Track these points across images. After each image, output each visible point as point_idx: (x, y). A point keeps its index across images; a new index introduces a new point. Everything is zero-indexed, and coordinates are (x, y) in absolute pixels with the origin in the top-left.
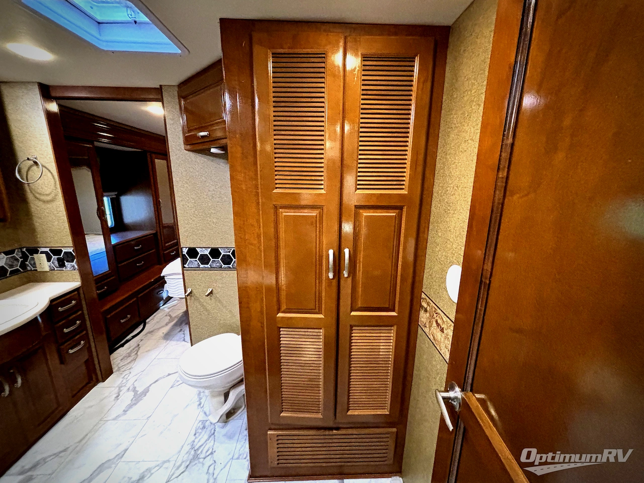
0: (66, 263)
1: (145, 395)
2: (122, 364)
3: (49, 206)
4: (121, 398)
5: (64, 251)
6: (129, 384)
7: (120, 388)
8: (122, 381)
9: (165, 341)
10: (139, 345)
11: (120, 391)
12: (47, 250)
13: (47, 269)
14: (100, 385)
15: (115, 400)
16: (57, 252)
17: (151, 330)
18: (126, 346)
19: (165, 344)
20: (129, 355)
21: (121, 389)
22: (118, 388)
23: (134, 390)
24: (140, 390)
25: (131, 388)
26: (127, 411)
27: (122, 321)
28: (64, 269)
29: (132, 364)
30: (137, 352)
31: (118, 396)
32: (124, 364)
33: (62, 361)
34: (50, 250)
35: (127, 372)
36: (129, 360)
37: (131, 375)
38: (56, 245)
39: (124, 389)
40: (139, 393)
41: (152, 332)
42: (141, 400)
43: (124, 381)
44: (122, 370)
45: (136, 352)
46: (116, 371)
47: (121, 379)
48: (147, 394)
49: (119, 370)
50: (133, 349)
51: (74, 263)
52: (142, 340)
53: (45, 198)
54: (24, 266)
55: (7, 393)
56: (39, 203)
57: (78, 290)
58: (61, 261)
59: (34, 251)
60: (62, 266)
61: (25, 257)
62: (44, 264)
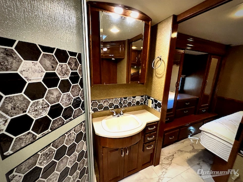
0: (158, 107)
3: (159, 80)
5: (158, 102)
10: (173, 155)
12: (153, 99)
13: (151, 107)
14: (153, 166)
16: (156, 101)
17: (181, 149)
20: (168, 159)
27: (170, 138)
28: (156, 110)
29: (168, 166)
30: (172, 160)
32: (164, 163)
33: (143, 150)
35: (164, 170)
36: (168, 162)
38: (156, 98)
43: (162, 176)
46: (160, 164)
47: (161, 173)
51: (160, 109)
52: (176, 153)
53: (159, 76)
54: (145, 102)
55: (123, 155)
56: (156, 78)
57: (158, 122)
58: (156, 105)
59: (149, 98)
60: (156, 108)
61: (146, 99)
62: (150, 105)
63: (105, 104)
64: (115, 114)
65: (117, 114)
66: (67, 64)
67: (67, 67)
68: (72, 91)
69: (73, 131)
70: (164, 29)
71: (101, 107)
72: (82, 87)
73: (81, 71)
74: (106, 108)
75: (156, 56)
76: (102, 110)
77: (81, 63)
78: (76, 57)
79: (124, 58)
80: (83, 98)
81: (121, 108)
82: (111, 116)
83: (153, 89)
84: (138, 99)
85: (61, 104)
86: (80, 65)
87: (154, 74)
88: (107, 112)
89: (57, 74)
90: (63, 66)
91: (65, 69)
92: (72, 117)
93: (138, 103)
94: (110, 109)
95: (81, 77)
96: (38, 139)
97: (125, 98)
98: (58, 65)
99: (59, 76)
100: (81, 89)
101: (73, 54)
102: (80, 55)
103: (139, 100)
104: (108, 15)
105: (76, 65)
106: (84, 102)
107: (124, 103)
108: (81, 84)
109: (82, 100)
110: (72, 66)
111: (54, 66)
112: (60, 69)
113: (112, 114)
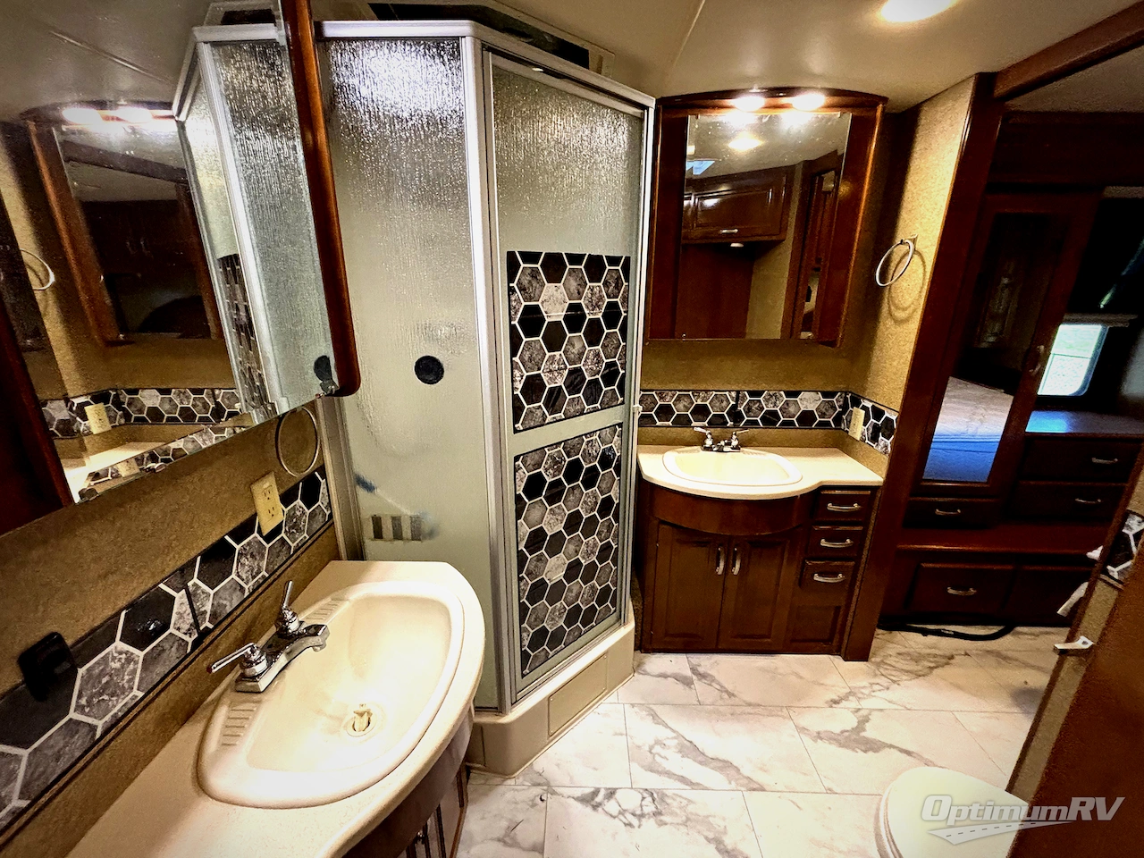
0: (881, 437)
1: (865, 751)
2: (890, 661)
3: (899, 329)
4: (837, 710)
5: (886, 415)
6: (866, 704)
7: (851, 693)
8: (864, 687)
9: (1010, 701)
10: (952, 657)
11: (845, 698)
12: (869, 405)
13: (858, 437)
14: (838, 660)
15: (827, 702)
16: (878, 413)
17: (1004, 653)
18: (932, 639)
19: (1001, 707)
20: (917, 658)
21: (851, 698)
22: (848, 690)
23: (864, 721)
24: (870, 732)
25: (861, 713)
26: (821, 739)
27: (951, 591)
28: (874, 446)
29: (904, 677)
30: (936, 668)
31: (836, 702)
32: (894, 664)
34: (873, 406)
35: (883, 681)
36: (912, 666)
37: (884, 694)
38: (881, 401)
39: (852, 703)
40: (863, 734)
41: (1005, 658)
42: (853, 750)
43: (866, 691)
44: (881, 670)
45: (932, 665)
46: (873, 663)
47: (865, 683)
48: (870, 753)
49: (878, 665)
50: (935, 656)
51: (889, 442)
52: (966, 654)
53: (900, 315)
54: (838, 420)
55: (720, 570)
56: (890, 323)
57: (873, 489)
58: (876, 430)
59: (856, 402)
60: (874, 439)
61: (845, 407)
62: (858, 427)
63: (681, 406)
64: (709, 442)
65: (716, 441)
66: (601, 284)
67: (600, 291)
68: (604, 346)
69: (595, 437)
70: (938, 128)
71: (665, 412)
72: (625, 339)
73: (625, 300)
74: (682, 422)
75: (900, 236)
76: (670, 423)
77: (627, 280)
78: (619, 268)
79: (780, 242)
80: (624, 367)
81: (735, 426)
82: (698, 448)
83: (874, 367)
84: (809, 401)
85: (583, 368)
86: (625, 284)
87: (885, 309)
88: (684, 432)
89: (584, 306)
90: (595, 290)
91: (598, 295)
92: (598, 405)
93: (807, 418)
94: (694, 424)
95: (624, 314)
96: (548, 424)
97: (752, 394)
98: (588, 287)
99: (586, 311)
100: (623, 344)
101: (614, 261)
102: (628, 259)
103: (812, 407)
104: (714, 124)
105: (618, 287)
106: (624, 375)
107: (748, 410)
108: (624, 331)
109: (622, 372)
110: (611, 288)
111: (581, 290)
112: (590, 296)
113: (699, 441)
